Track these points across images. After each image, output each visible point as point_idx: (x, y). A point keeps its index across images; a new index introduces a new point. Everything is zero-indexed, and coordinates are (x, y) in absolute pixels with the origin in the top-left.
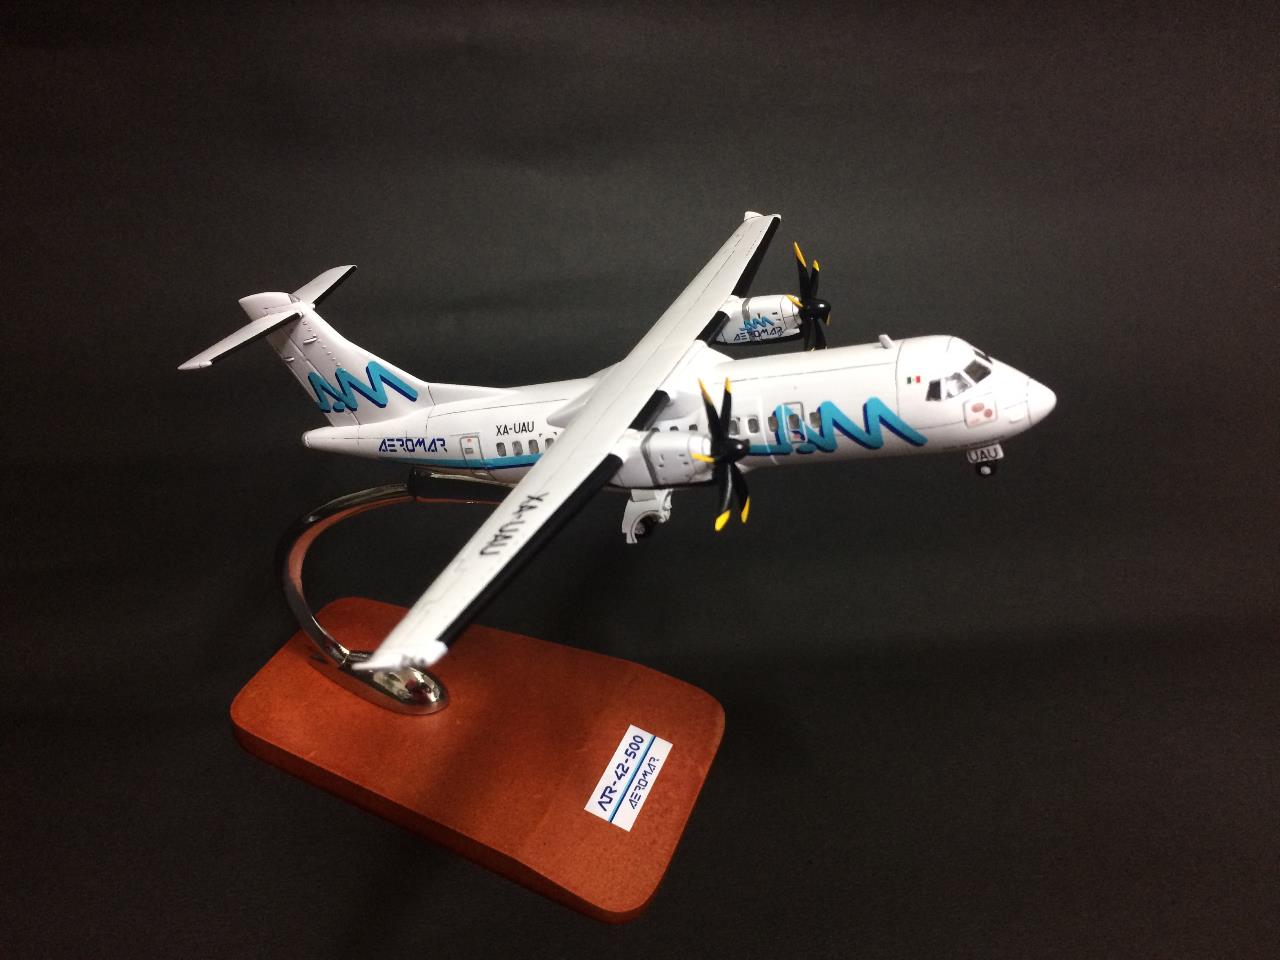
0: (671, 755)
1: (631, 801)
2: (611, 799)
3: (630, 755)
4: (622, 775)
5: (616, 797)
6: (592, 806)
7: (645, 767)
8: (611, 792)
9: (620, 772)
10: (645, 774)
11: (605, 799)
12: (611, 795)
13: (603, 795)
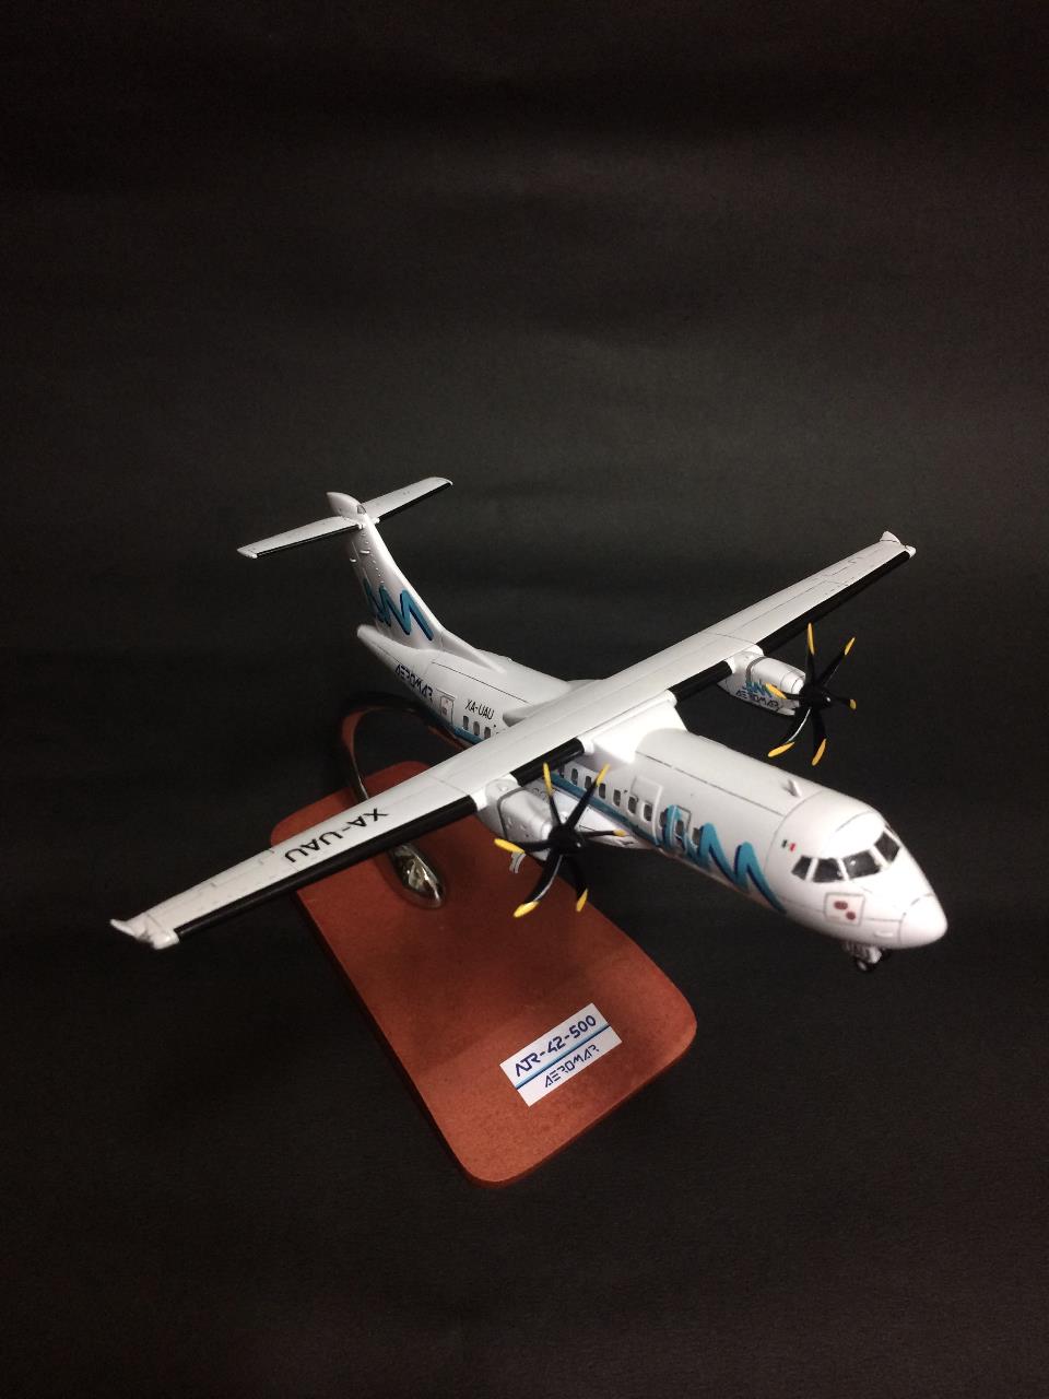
0: (613, 1053)
1: (548, 1078)
2: (530, 1067)
3: (572, 1033)
4: (554, 1049)
5: (536, 1067)
6: (508, 1067)
7: (581, 1052)
8: (534, 1060)
9: (554, 1045)
10: (576, 1059)
11: (525, 1065)
12: (532, 1063)
13: (526, 1060)
